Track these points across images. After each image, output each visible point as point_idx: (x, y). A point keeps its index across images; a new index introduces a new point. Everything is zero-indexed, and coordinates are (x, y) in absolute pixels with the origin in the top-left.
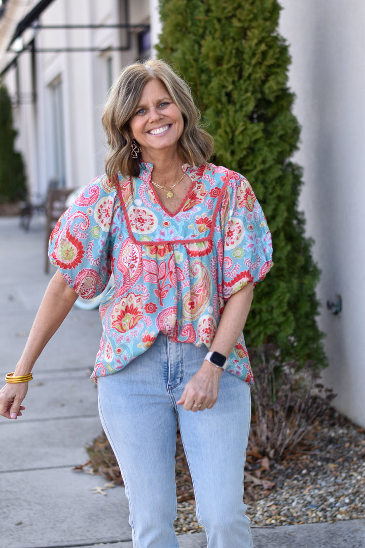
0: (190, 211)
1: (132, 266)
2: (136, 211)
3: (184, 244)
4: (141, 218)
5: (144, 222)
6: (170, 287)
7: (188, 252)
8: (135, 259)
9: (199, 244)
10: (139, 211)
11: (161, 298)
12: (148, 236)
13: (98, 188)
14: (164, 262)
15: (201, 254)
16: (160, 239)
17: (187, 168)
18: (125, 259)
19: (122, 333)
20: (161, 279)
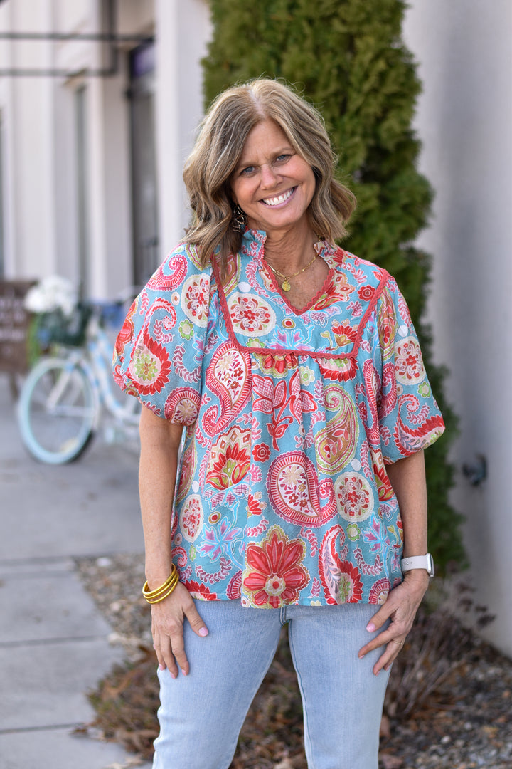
0: (325, 310)
1: (236, 385)
2: (242, 301)
3: (315, 357)
4: (250, 312)
5: (254, 318)
6: (291, 422)
7: (322, 371)
8: (238, 374)
9: (338, 361)
10: (246, 300)
11: (275, 437)
12: (259, 339)
13: (184, 260)
14: (283, 381)
15: (342, 377)
16: (278, 346)
17: (322, 248)
18: (222, 373)
19: (222, 489)
20: (276, 407)
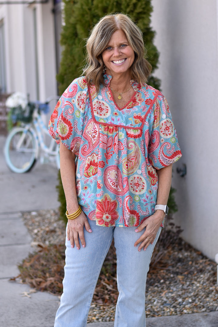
0: (131, 109)
1: (94, 136)
2: (98, 102)
3: (125, 128)
4: (101, 107)
5: (102, 110)
6: (113, 153)
7: (127, 134)
8: (95, 132)
9: (134, 131)
10: (100, 103)
11: (107, 159)
12: (103, 119)
13: (77, 85)
14: (112, 137)
15: (135, 137)
16: (111, 123)
17: (133, 82)
18: (89, 131)
19: (88, 177)
20: (108, 147)
